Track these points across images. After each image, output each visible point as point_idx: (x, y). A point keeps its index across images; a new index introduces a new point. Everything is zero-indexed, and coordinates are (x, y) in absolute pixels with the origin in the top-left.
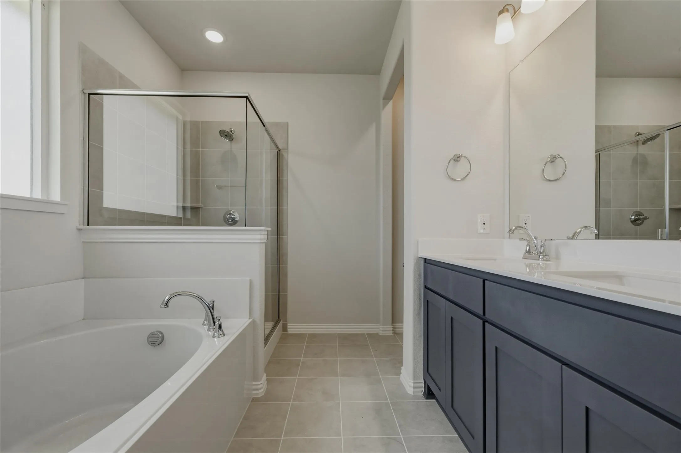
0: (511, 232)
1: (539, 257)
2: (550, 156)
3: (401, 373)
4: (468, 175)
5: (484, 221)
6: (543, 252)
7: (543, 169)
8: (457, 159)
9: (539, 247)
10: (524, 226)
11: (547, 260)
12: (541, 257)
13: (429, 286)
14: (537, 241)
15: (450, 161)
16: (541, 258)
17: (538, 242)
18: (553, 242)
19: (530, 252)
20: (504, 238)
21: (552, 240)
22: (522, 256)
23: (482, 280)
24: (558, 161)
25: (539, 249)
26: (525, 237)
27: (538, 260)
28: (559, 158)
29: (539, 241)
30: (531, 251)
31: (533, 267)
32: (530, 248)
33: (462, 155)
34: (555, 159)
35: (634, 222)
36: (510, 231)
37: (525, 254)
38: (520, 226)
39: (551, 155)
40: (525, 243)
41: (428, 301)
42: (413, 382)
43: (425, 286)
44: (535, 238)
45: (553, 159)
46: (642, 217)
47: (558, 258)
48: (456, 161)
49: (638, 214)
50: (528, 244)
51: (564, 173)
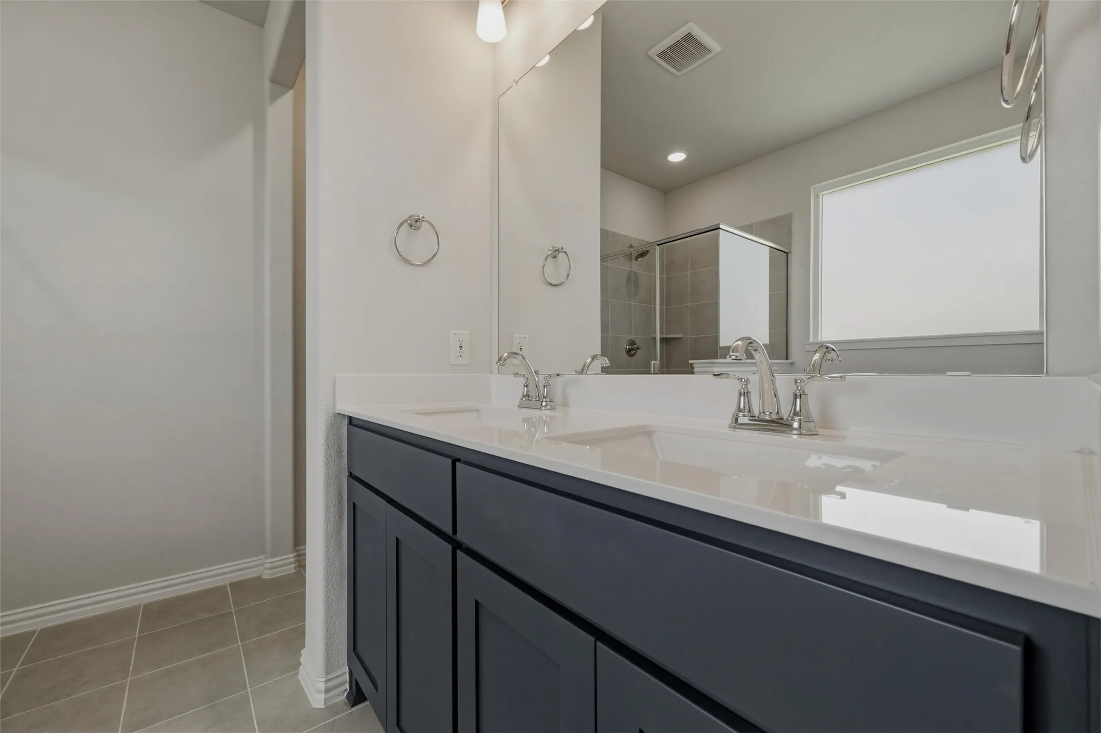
0: (501, 362)
1: (542, 403)
2: (551, 248)
3: (300, 664)
4: (434, 256)
5: (461, 342)
6: (546, 397)
7: (544, 266)
8: (415, 223)
9: (541, 388)
10: (519, 351)
11: (552, 409)
12: (544, 404)
13: (356, 473)
14: (538, 378)
15: (400, 226)
16: (543, 406)
17: (540, 379)
18: (558, 378)
19: (528, 396)
20: (491, 372)
21: (558, 375)
22: (518, 403)
23: (449, 461)
24: (561, 256)
25: (542, 391)
26: (522, 371)
27: (541, 409)
28: (562, 252)
29: (541, 377)
30: (531, 395)
31: (533, 420)
32: (530, 390)
33: (423, 217)
34: (557, 253)
35: (629, 352)
36: (500, 360)
37: (522, 399)
38: (514, 351)
39: (553, 247)
40: (522, 381)
41: (354, 504)
42: (324, 680)
43: (351, 473)
44: (535, 372)
45: (556, 253)
46: (635, 346)
47: (565, 404)
48: (413, 227)
49: (632, 343)
50: (526, 383)
51: (568, 275)
